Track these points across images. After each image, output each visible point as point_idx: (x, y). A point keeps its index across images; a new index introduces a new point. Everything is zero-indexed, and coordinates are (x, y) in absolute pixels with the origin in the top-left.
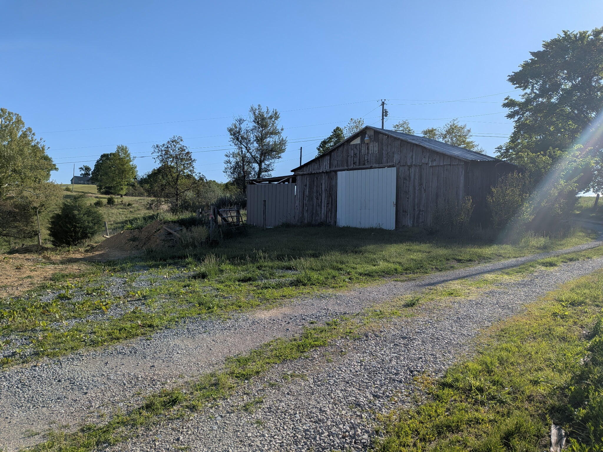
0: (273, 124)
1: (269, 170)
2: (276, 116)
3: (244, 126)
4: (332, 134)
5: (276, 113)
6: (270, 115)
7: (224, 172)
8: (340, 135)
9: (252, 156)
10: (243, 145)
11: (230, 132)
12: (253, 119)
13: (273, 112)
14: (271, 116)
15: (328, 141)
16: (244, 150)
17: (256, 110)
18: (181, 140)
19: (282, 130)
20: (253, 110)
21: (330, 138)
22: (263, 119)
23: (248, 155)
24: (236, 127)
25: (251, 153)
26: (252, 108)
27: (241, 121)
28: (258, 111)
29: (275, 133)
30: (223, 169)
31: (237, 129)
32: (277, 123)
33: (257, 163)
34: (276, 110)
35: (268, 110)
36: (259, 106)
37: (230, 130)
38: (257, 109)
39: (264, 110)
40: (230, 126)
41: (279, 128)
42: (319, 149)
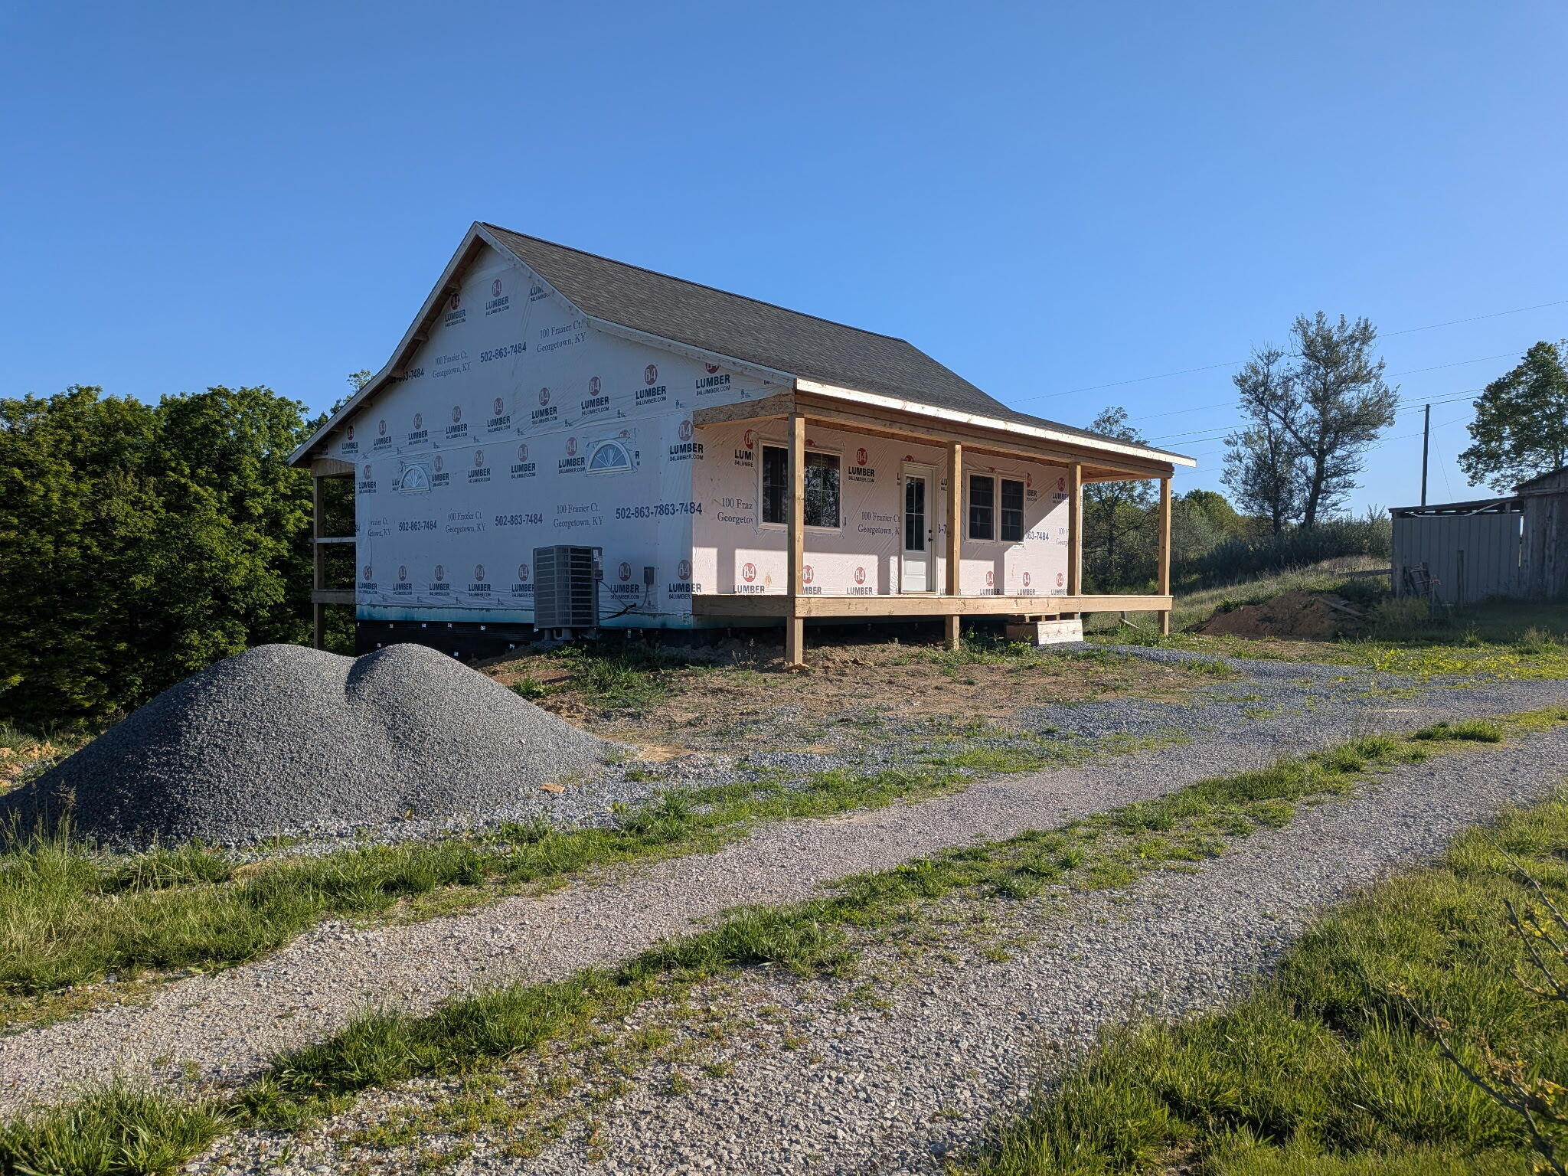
0: (1358, 357)
1: (1346, 472)
2: (1365, 335)
3: (1278, 370)
4: (1521, 363)
5: (1366, 328)
6: (1349, 332)
7: (1223, 482)
8: (1550, 363)
9: (1300, 439)
10: (1273, 412)
11: (1241, 385)
12: (1299, 346)
13: (1358, 325)
14: (1351, 337)
15: (1510, 382)
16: (1277, 425)
17: (1309, 324)
18: (1124, 416)
19: (1381, 367)
20: (1302, 326)
21: (1517, 374)
22: (1330, 345)
23: (1289, 437)
24: (1257, 373)
25: (1295, 434)
26: (1299, 322)
27: (1271, 357)
28: (1315, 327)
29: (1359, 377)
30: (1221, 475)
31: (1261, 378)
32: (1366, 352)
33: (1313, 455)
34: (1366, 320)
35: (1343, 323)
36: (1320, 315)
37: (1241, 381)
38: (1315, 322)
39: (1332, 323)
40: (1241, 370)
41: (1373, 363)
42: (1480, 406)
